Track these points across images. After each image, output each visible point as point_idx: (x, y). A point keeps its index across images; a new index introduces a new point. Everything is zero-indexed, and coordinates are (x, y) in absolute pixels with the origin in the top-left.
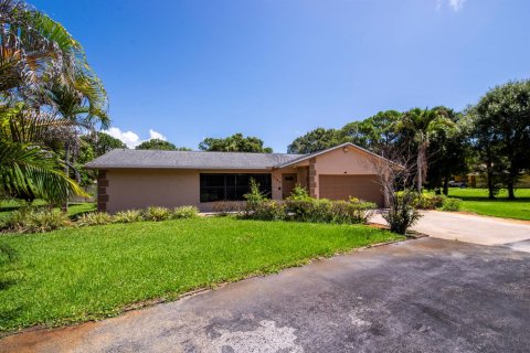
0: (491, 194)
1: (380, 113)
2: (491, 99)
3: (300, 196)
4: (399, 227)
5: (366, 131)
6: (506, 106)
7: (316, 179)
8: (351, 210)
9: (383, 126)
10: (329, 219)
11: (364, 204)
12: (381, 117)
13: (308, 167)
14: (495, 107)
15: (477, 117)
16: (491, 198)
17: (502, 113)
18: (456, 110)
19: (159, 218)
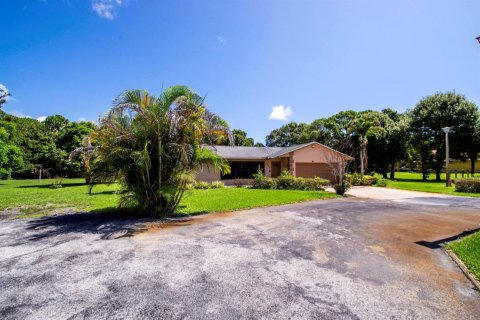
0: (424, 177)
1: (341, 113)
2: (423, 106)
3: (286, 176)
4: (341, 191)
5: (329, 127)
6: (432, 112)
7: (294, 166)
8: (315, 184)
9: (344, 124)
10: (303, 188)
11: (323, 181)
12: (342, 115)
13: (288, 158)
14: (424, 112)
15: (411, 120)
16: (424, 180)
17: (429, 117)
18: (399, 112)
19: (205, 188)
